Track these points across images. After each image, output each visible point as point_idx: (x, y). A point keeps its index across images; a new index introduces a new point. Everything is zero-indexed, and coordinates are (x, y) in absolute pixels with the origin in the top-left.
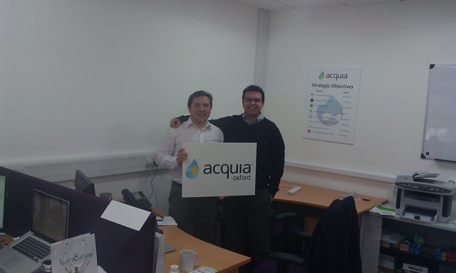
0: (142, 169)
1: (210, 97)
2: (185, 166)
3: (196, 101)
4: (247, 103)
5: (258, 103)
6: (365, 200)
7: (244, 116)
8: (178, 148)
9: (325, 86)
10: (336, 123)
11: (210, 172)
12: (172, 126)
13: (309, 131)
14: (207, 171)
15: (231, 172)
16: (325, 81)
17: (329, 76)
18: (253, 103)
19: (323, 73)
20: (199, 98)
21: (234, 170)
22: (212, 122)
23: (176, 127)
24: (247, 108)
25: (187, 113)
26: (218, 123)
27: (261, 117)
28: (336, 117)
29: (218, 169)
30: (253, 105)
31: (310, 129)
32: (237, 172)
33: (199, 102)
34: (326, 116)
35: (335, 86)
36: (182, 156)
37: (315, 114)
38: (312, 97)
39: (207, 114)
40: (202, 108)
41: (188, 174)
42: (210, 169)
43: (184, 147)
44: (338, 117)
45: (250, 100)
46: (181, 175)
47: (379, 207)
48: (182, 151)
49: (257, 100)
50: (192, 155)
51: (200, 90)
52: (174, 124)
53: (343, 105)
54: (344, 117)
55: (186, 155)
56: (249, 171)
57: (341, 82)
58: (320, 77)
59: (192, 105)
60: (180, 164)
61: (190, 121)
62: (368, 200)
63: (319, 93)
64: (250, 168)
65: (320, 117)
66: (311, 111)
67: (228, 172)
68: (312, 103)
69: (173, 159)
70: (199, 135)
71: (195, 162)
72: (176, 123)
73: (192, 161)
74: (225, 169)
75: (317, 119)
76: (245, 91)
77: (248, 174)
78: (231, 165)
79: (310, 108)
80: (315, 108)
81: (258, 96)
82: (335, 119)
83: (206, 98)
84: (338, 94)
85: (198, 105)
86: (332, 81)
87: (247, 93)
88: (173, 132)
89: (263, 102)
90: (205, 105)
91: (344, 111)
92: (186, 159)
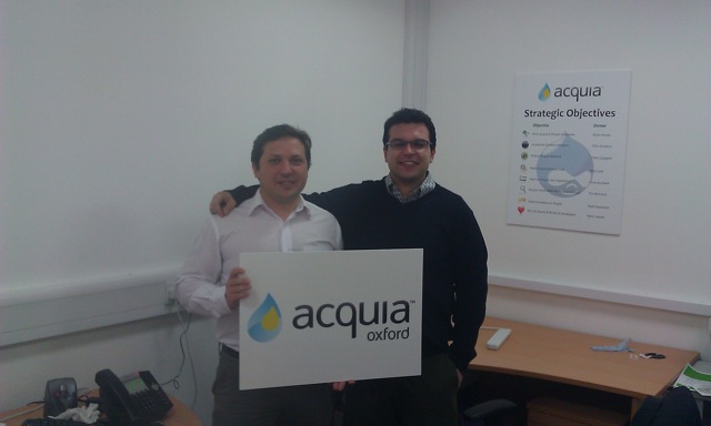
0: (160, 310)
1: (304, 139)
2: (246, 312)
3: (272, 149)
4: (395, 152)
5: (421, 151)
6: (654, 356)
7: (389, 182)
8: (229, 266)
9: (553, 115)
10: (578, 190)
11: (310, 324)
12: (214, 212)
13: (521, 210)
14: (303, 321)
15: (362, 322)
16: (552, 104)
17: (561, 93)
18: (410, 150)
19: (547, 86)
20: (279, 143)
21: (369, 316)
22: (314, 198)
23: (223, 215)
24: (396, 164)
25: (251, 180)
26: (327, 201)
27: (428, 184)
28: (578, 178)
29: (328, 316)
30: (410, 156)
31: (521, 205)
32: (376, 320)
33: (276, 153)
34: (558, 177)
35: (573, 113)
36: (238, 288)
37: (534, 174)
38: (524, 139)
39: (300, 181)
40: (288, 167)
41: (256, 332)
42: (310, 317)
43: (241, 266)
44: (583, 179)
45: (401, 144)
46: (237, 331)
47: (690, 373)
48: (236, 273)
49: (418, 144)
50: (263, 282)
51: (280, 123)
52: (218, 207)
53: (594, 152)
54: (597, 177)
55: (246, 284)
56: (407, 318)
57: (587, 104)
58: (541, 97)
59: (263, 159)
60: (234, 305)
61: (257, 200)
62: (661, 357)
63: (540, 130)
64: (407, 310)
65: (543, 180)
66: (523, 167)
67: (353, 323)
68: (525, 150)
69: (218, 293)
70: (280, 233)
71: (270, 301)
72: (223, 204)
73: (263, 298)
74: (346, 315)
75: (538, 185)
76: (389, 125)
77: (404, 326)
78: (362, 306)
79: (522, 162)
80: (532, 162)
81: (420, 132)
82: (575, 182)
83: (295, 141)
84: (582, 131)
85: (277, 160)
86: (567, 103)
87: (394, 129)
88: (218, 226)
89: (433, 147)
90: (295, 160)
91: (597, 165)
92: (246, 296)
